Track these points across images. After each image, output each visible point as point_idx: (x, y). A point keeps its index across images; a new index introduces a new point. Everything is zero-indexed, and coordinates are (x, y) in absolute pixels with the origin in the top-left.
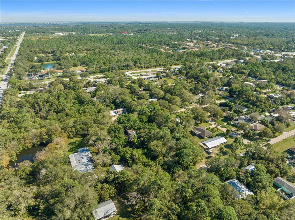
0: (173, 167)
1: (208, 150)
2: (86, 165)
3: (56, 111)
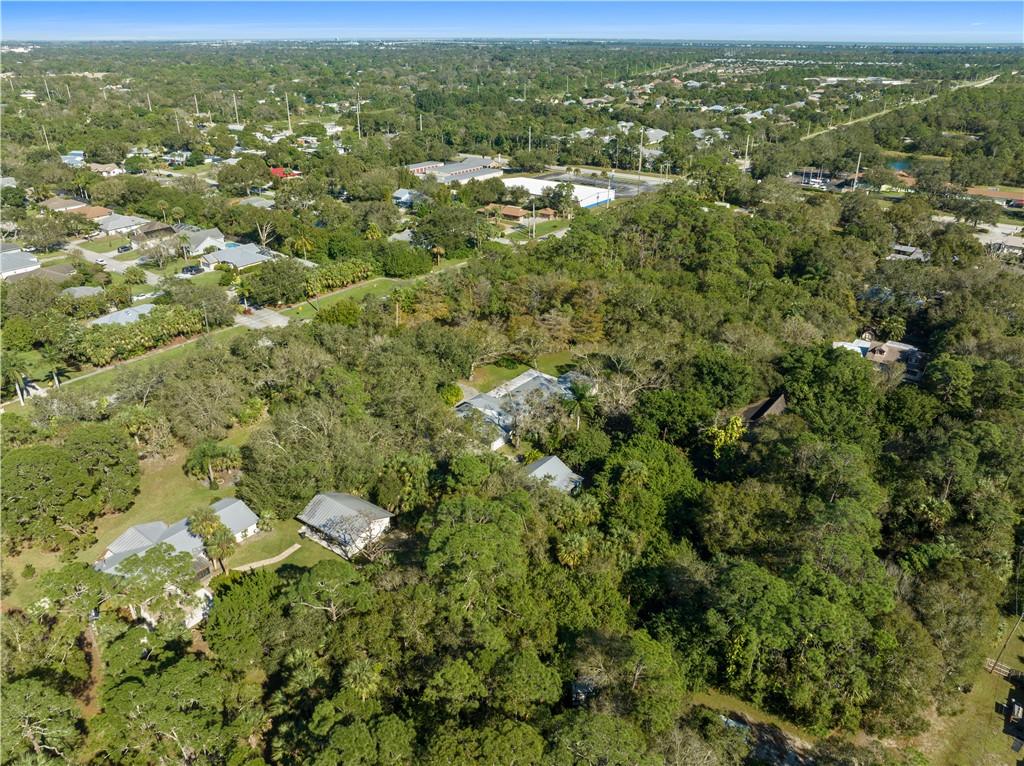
3: (687, 262)
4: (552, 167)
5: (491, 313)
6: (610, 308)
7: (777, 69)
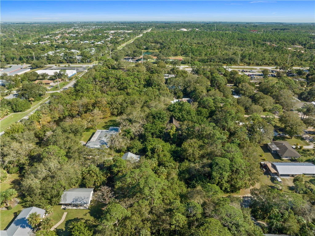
0: (197, 179)
1: (276, 176)
2: (102, 144)
3: (119, 88)
4: (47, 65)
5: (66, 116)
6: (110, 105)
7: (93, 29)
